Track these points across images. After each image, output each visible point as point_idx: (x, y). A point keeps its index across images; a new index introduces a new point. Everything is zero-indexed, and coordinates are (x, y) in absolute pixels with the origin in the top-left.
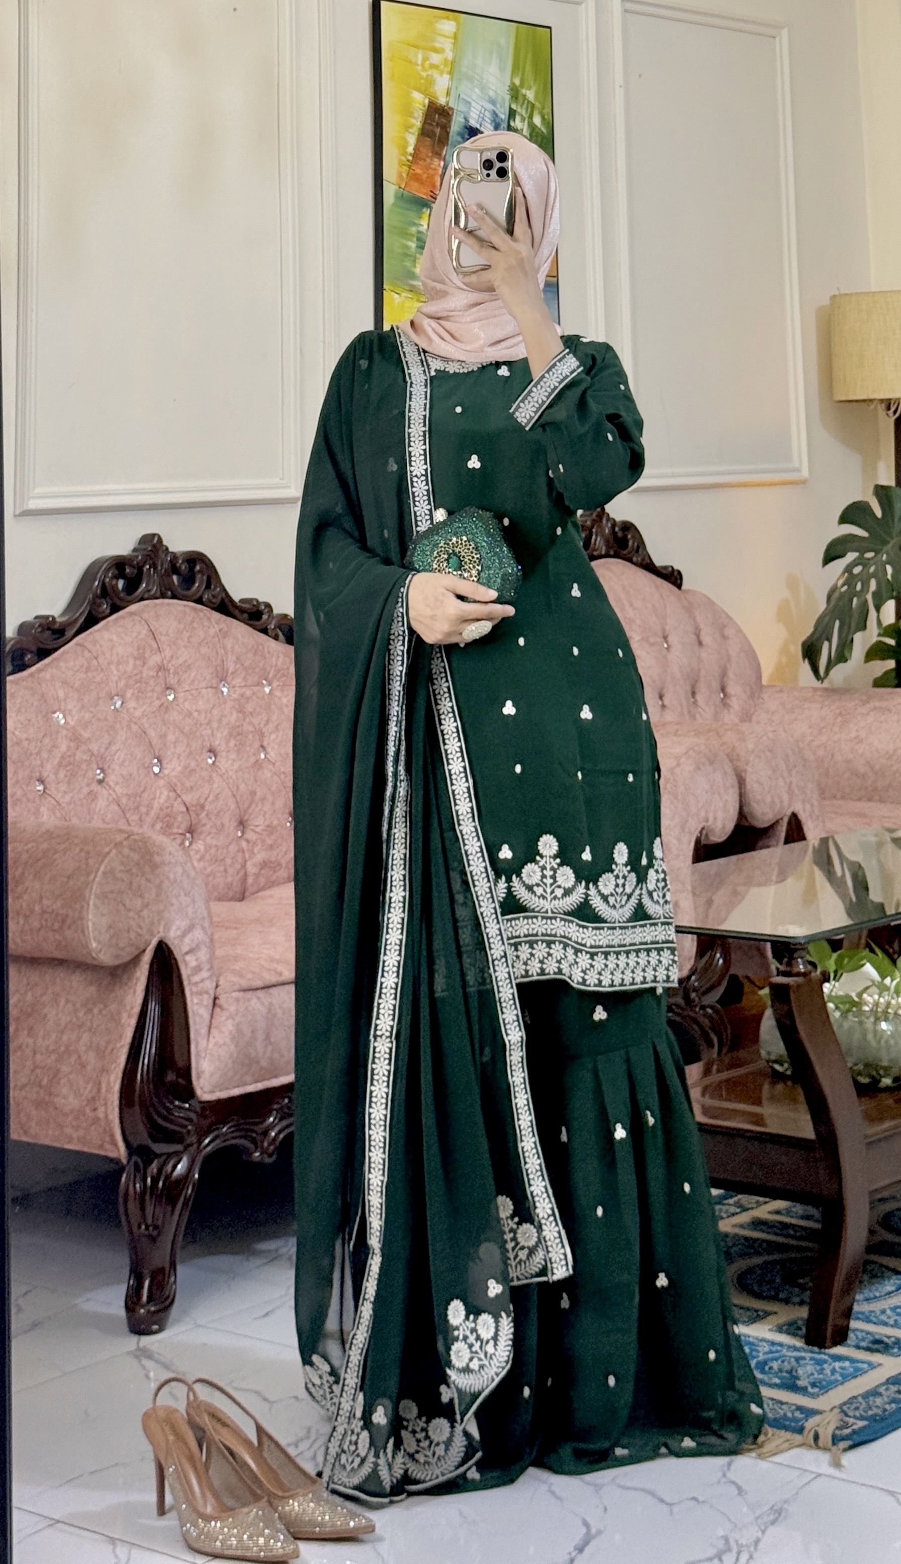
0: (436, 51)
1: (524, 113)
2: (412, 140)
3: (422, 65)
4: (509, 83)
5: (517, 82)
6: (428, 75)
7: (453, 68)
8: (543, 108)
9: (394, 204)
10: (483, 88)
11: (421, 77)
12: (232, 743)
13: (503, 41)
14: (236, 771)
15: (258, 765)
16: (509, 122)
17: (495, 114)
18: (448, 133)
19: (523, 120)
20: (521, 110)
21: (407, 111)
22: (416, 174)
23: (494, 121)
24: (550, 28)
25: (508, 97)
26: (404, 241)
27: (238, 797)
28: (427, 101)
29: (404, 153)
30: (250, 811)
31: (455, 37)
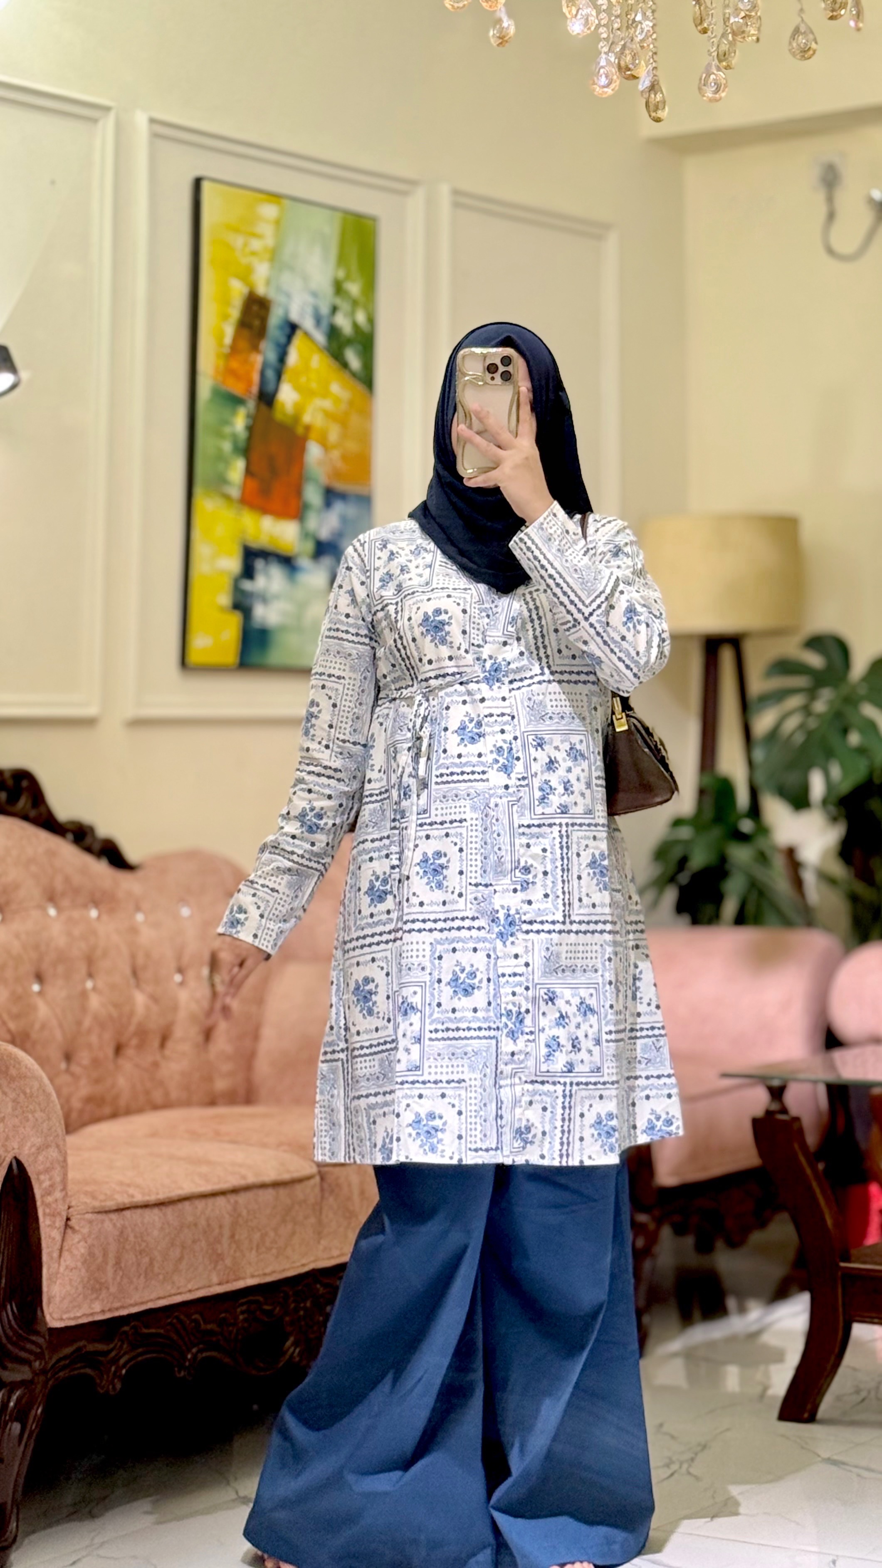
0: (259, 236)
1: (347, 310)
2: (229, 331)
3: (242, 251)
4: (332, 278)
5: (341, 275)
6: (248, 262)
7: (274, 256)
8: (366, 304)
9: (208, 401)
10: (305, 279)
11: (241, 264)
12: (59, 970)
13: (328, 231)
14: (65, 999)
16: (332, 317)
17: (317, 308)
18: (266, 325)
19: (345, 316)
20: (344, 306)
21: (224, 299)
22: (233, 369)
23: (316, 316)
24: (375, 219)
25: (330, 292)
26: (218, 443)
28: (246, 291)
29: (221, 346)
30: (76, 1043)
31: (278, 223)
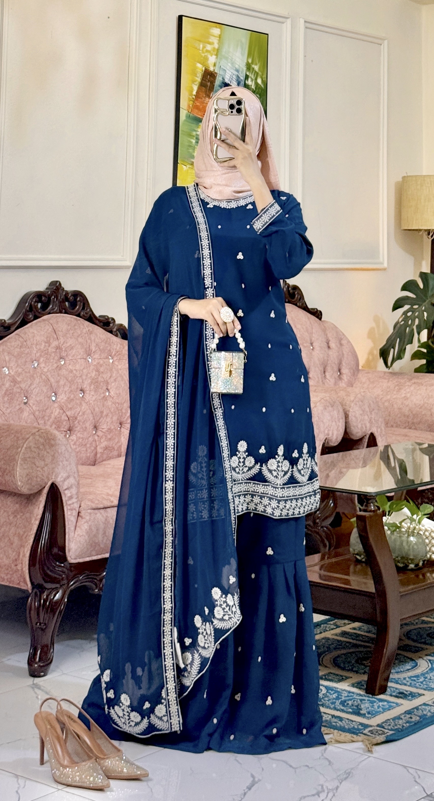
0: (210, 43)
1: (253, 77)
2: (195, 88)
3: (202, 50)
4: (246, 62)
5: (250, 61)
6: (205, 56)
7: (218, 52)
8: (263, 75)
9: (185, 120)
10: (233, 63)
11: (202, 56)
12: (92, 387)
13: (244, 40)
14: (94, 401)
15: (105, 398)
16: (245, 81)
17: (238, 77)
18: (214, 86)
19: (252, 80)
20: (251, 76)
21: (194, 74)
22: (196, 105)
23: (237, 80)
24: (267, 34)
25: (245, 69)
26: (189, 139)
27: (94, 414)
28: (204, 69)
29: (191, 95)
30: (100, 420)
31: (220, 36)
